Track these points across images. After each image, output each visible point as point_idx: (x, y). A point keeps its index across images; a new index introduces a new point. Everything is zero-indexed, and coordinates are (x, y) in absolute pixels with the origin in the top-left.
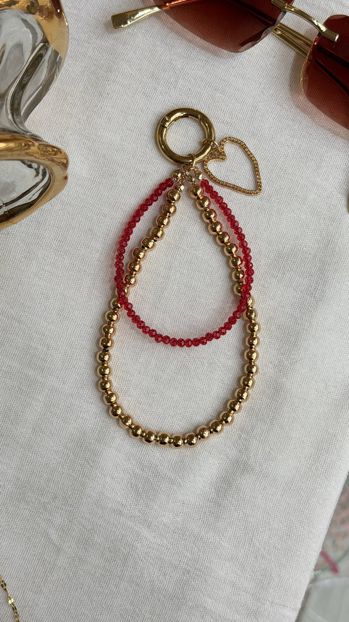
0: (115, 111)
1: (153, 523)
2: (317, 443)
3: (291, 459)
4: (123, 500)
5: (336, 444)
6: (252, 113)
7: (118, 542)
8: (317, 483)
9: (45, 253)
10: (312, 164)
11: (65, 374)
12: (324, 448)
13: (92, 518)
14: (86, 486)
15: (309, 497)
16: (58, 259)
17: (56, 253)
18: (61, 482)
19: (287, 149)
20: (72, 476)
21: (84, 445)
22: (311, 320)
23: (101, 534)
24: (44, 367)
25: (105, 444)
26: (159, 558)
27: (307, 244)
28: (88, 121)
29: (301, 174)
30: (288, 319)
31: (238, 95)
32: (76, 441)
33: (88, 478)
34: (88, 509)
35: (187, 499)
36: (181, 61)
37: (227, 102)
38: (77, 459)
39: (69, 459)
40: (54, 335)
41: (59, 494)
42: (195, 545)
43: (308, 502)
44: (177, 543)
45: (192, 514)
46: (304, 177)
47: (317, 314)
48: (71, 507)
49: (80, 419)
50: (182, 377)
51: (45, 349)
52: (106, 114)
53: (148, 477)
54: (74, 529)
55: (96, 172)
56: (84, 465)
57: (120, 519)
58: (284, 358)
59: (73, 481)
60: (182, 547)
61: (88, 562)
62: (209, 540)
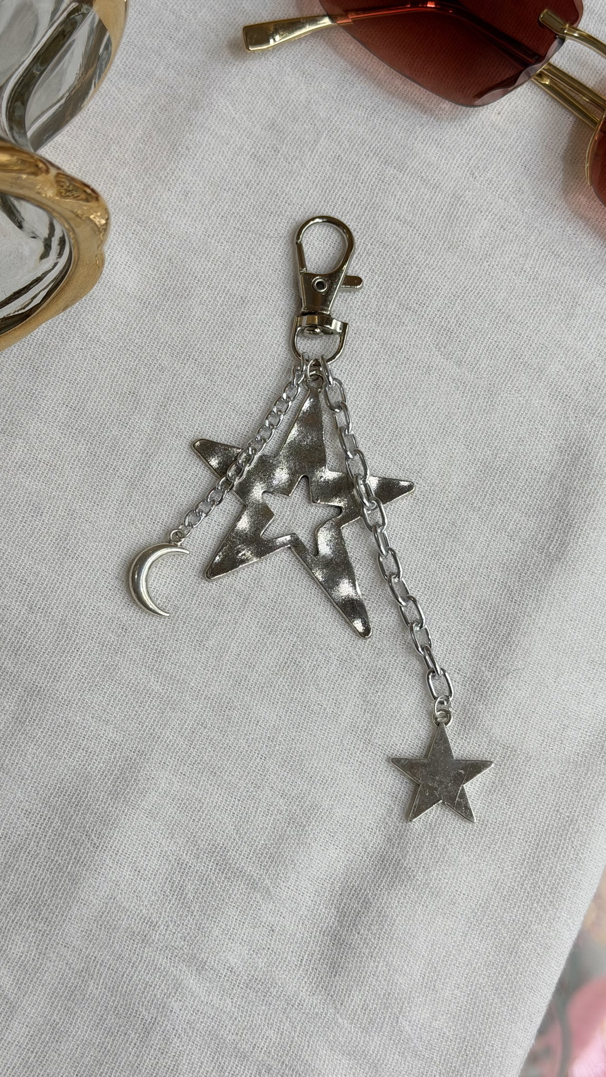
0: (198, 182)
1: (208, 963)
2: (537, 835)
3: (486, 863)
4: (152, 914)
5: (574, 838)
6: (450, 209)
7: (135, 996)
8: (534, 912)
9: (43, 427)
10: (558, 308)
11: (60, 662)
12: (551, 845)
13: (87, 948)
14: (81, 884)
15: (517, 940)
16: (67, 442)
17: (63, 429)
18: (31, 873)
19: (514, 277)
20: (54, 862)
21: (83, 802)
22: (538, 596)
23: (102, 980)
24: (19, 644)
25: (125, 803)
26: (214, 1034)
27: (539, 453)
28: (145, 193)
29: (537, 324)
30: (495, 591)
31: (427, 174)
32: (68, 793)
33: (86, 867)
34: (81, 929)
35: (281, 923)
36: (327, 106)
37: (406, 185)
38: (66, 828)
39: (52, 829)
40: (44, 585)
41: (25, 896)
42: (287, 1017)
43: (514, 948)
44: (251, 1009)
45: (286, 954)
46: (542, 331)
47: (550, 587)
48: (47, 923)
49: (81, 750)
50: (286, 682)
51: (23, 610)
52: (182, 185)
53: (207, 871)
54: (49, 968)
55: (152, 287)
56: (81, 841)
57: (144, 952)
58: (484, 664)
59: (55, 872)
60: (260, 1017)
61: (69, 1036)
62: (314, 1008)
